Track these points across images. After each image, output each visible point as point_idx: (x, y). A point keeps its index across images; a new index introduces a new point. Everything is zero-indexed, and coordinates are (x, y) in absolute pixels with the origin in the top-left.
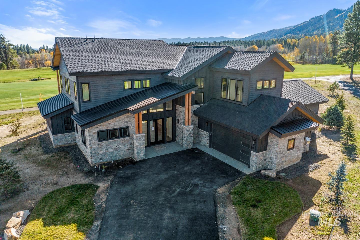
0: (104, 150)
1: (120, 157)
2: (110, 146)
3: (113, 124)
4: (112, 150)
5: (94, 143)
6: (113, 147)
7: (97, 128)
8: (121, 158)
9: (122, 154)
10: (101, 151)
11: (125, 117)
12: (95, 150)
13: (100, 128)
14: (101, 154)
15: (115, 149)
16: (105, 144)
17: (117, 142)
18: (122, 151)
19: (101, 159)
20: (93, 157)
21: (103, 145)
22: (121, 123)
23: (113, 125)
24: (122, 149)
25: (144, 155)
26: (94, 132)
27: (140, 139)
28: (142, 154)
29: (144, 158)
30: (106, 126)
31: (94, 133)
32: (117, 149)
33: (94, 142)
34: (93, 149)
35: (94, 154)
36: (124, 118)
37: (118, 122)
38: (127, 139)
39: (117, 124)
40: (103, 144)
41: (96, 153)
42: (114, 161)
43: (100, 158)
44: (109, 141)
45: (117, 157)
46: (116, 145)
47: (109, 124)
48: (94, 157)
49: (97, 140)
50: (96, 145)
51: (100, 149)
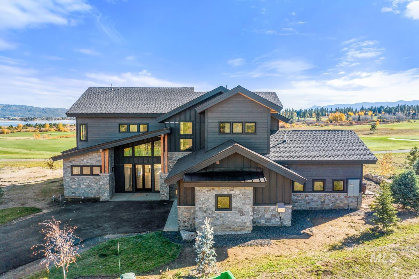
0: (77, 184)
1: (92, 195)
2: (81, 182)
3: (85, 160)
4: (84, 186)
5: (68, 176)
6: (85, 184)
7: (71, 162)
8: (92, 196)
9: (94, 192)
10: (74, 185)
11: (98, 155)
12: (68, 183)
13: (74, 162)
14: (73, 188)
15: (87, 186)
16: (78, 178)
17: (88, 179)
18: (94, 189)
19: (73, 193)
20: (66, 189)
21: (75, 180)
22: (94, 160)
23: (86, 162)
24: (94, 187)
25: (107, 196)
26: (68, 166)
27: (104, 178)
28: (106, 195)
29: (108, 199)
30: (79, 162)
31: (68, 167)
32: (89, 186)
33: (68, 175)
34: (66, 181)
35: (67, 186)
36: (96, 156)
37: (90, 160)
38: (99, 178)
39: (89, 161)
40: (76, 178)
41: (69, 186)
42: (84, 198)
43: (72, 191)
44: (81, 177)
45: (89, 195)
46: (88, 182)
47: (82, 160)
48: (67, 190)
49: (70, 174)
50: (69, 178)
51: (73, 183)
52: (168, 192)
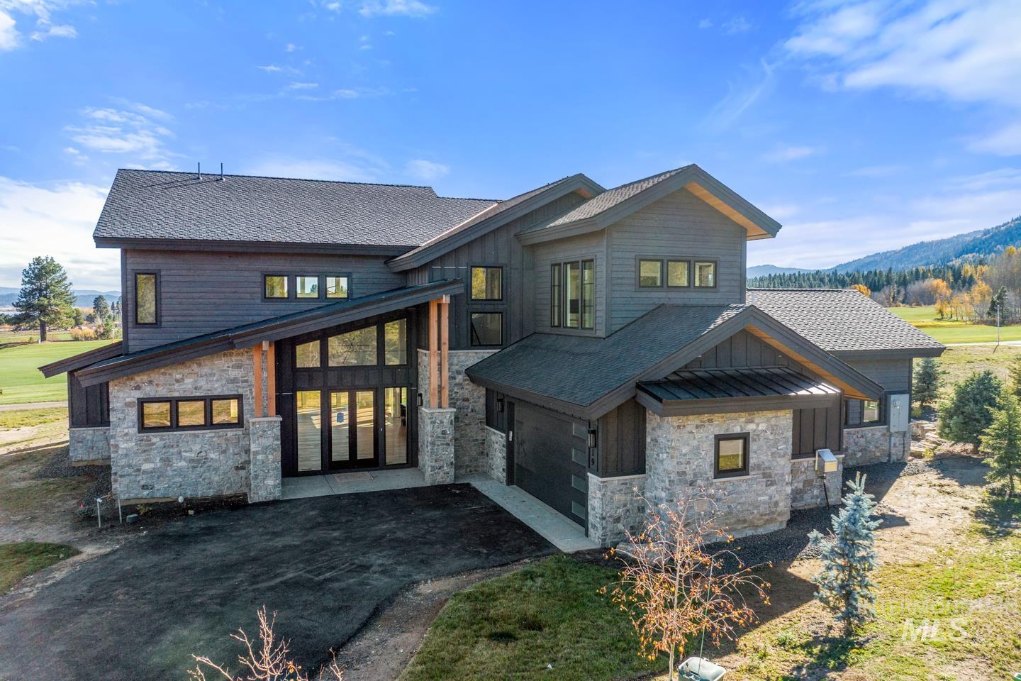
0: (158, 459)
1: (210, 488)
2: (175, 450)
3: (189, 381)
4: (183, 464)
5: (126, 434)
6: (188, 454)
7: (138, 388)
8: (211, 493)
9: (216, 478)
10: (147, 461)
11: (231, 364)
12: (126, 455)
13: (148, 389)
14: (144, 472)
15: (191, 460)
16: (161, 440)
17: (198, 440)
18: (216, 470)
19: (144, 487)
20: (121, 476)
21: (154, 444)
22: (217, 381)
23: (190, 386)
24: (216, 465)
25: (275, 486)
26: (128, 400)
27: (264, 431)
28: (270, 482)
29: (277, 494)
30: (168, 386)
31: (128, 405)
32: (198, 461)
33: (126, 431)
34: (120, 452)
35: (123, 467)
36: (225, 368)
37: (205, 378)
38: (234, 433)
39: (202, 383)
40: (154, 440)
41: (130, 466)
42: (185, 499)
43: (143, 483)
44: (175, 433)
45: (200, 488)
46: (197, 448)
47: (177, 381)
48: (123, 479)
49: (136, 426)
50: (131, 440)
51: (144, 456)
52: (453, 460)
